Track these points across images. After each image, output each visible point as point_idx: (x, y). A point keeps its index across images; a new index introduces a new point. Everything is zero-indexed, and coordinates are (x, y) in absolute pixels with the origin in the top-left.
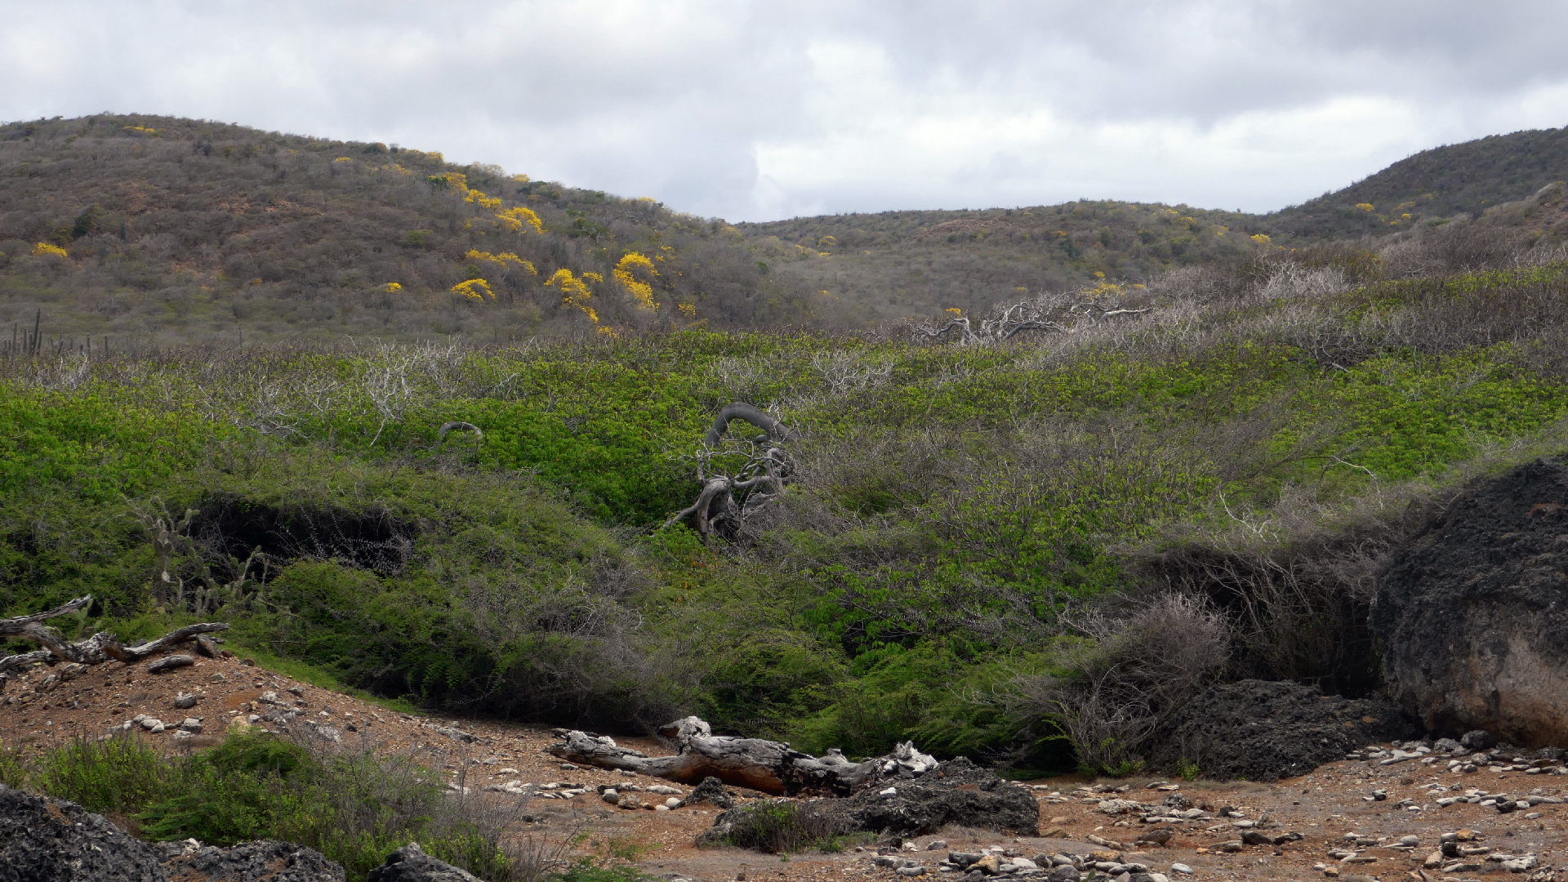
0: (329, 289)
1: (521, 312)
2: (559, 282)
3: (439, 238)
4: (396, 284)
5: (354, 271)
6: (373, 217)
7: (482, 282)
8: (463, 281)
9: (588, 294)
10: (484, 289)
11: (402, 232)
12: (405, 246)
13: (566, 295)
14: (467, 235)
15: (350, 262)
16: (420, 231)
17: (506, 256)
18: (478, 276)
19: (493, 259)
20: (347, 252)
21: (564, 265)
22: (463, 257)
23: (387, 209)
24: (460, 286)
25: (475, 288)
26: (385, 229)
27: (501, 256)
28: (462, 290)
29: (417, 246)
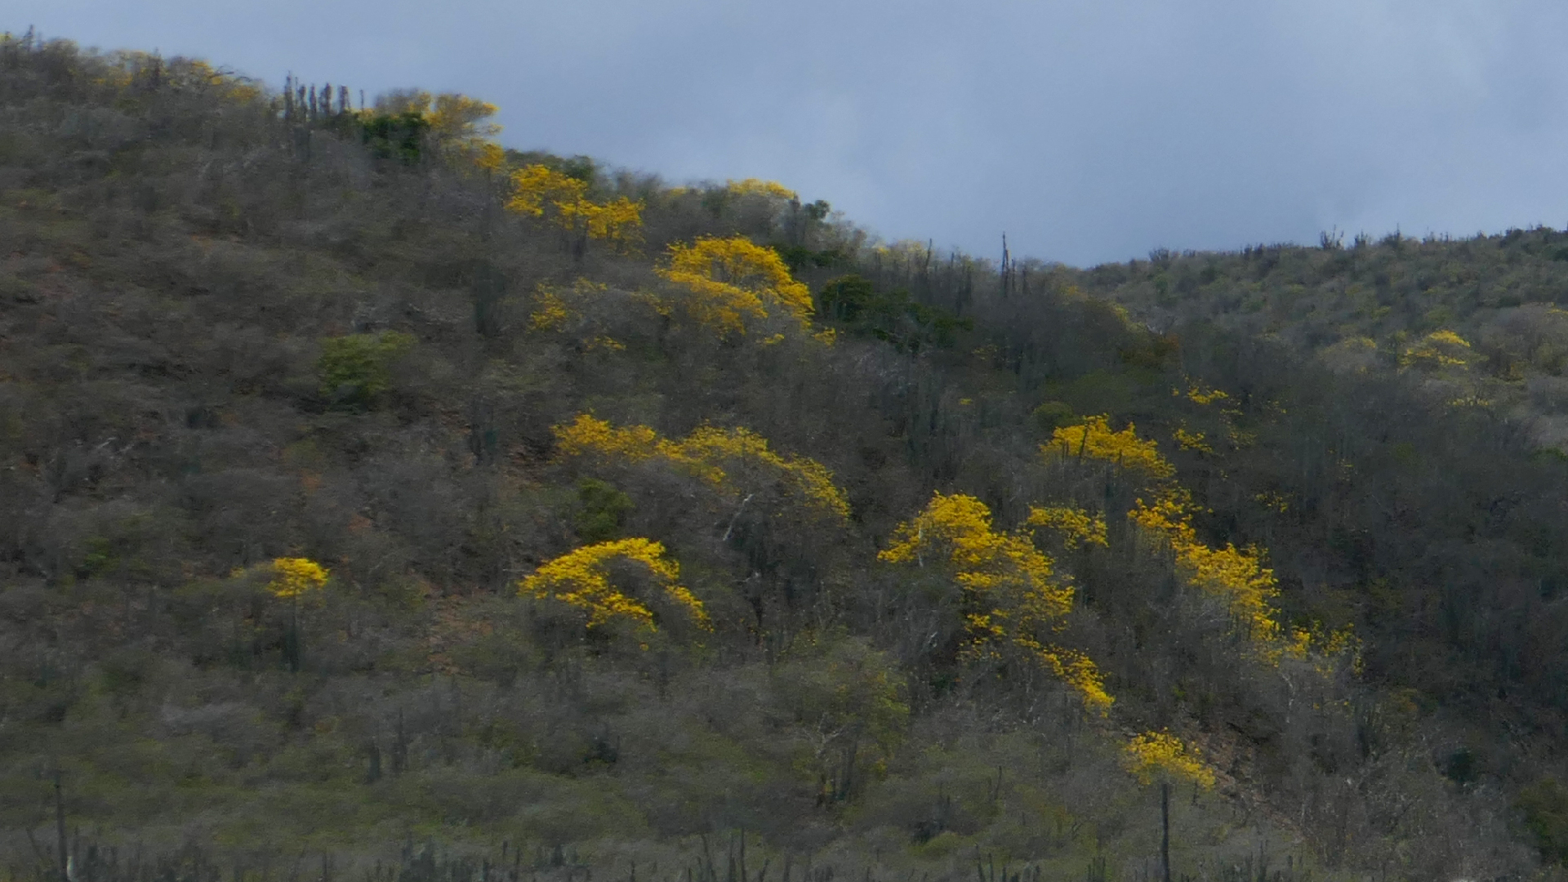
0: (35, 589)
1: (825, 677)
2: (940, 548)
3: (442, 368)
4: (305, 565)
5: (127, 510)
6: (167, 280)
7: (644, 551)
8: (561, 548)
9: (1064, 598)
10: (661, 584)
11: (291, 344)
12: (311, 404)
13: (976, 601)
14: (553, 353)
15: (97, 472)
16: (366, 341)
17: (718, 440)
18: (620, 526)
19: (671, 452)
20: (84, 429)
21: (947, 478)
22: (543, 448)
23: (213, 249)
24: (560, 568)
25: (624, 577)
26: (222, 331)
27: (697, 443)
28: (567, 585)
29: (361, 401)
